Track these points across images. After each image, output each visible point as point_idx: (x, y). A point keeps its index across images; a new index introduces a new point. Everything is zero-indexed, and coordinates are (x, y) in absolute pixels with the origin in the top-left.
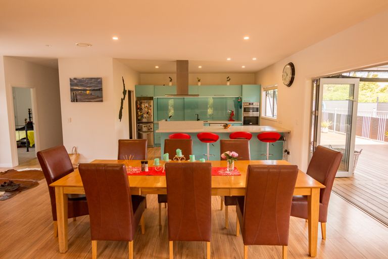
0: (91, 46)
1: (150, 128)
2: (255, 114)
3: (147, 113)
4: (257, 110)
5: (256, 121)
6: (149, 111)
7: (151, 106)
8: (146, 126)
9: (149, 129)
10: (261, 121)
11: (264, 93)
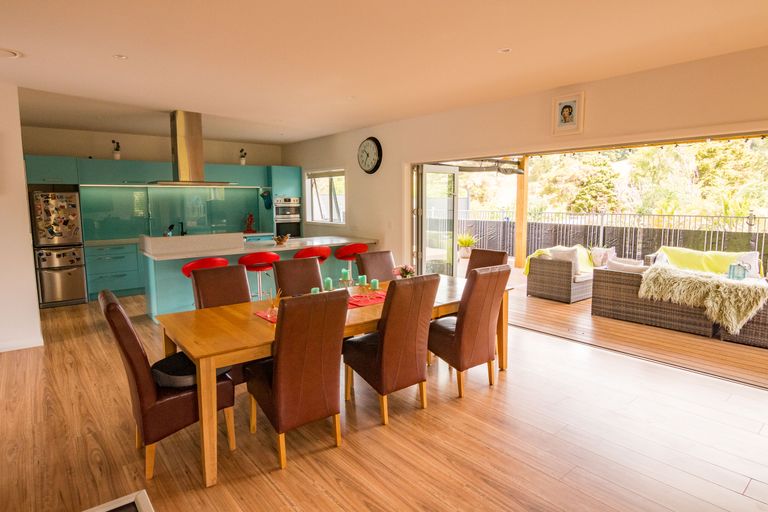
0: (22, 55)
1: (73, 258)
2: (295, 218)
3: (66, 223)
4: (299, 210)
5: (296, 230)
6: (71, 218)
7: (74, 206)
8: (64, 255)
9: (72, 261)
10: (304, 229)
11: (308, 182)
